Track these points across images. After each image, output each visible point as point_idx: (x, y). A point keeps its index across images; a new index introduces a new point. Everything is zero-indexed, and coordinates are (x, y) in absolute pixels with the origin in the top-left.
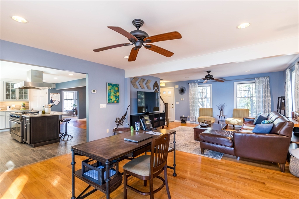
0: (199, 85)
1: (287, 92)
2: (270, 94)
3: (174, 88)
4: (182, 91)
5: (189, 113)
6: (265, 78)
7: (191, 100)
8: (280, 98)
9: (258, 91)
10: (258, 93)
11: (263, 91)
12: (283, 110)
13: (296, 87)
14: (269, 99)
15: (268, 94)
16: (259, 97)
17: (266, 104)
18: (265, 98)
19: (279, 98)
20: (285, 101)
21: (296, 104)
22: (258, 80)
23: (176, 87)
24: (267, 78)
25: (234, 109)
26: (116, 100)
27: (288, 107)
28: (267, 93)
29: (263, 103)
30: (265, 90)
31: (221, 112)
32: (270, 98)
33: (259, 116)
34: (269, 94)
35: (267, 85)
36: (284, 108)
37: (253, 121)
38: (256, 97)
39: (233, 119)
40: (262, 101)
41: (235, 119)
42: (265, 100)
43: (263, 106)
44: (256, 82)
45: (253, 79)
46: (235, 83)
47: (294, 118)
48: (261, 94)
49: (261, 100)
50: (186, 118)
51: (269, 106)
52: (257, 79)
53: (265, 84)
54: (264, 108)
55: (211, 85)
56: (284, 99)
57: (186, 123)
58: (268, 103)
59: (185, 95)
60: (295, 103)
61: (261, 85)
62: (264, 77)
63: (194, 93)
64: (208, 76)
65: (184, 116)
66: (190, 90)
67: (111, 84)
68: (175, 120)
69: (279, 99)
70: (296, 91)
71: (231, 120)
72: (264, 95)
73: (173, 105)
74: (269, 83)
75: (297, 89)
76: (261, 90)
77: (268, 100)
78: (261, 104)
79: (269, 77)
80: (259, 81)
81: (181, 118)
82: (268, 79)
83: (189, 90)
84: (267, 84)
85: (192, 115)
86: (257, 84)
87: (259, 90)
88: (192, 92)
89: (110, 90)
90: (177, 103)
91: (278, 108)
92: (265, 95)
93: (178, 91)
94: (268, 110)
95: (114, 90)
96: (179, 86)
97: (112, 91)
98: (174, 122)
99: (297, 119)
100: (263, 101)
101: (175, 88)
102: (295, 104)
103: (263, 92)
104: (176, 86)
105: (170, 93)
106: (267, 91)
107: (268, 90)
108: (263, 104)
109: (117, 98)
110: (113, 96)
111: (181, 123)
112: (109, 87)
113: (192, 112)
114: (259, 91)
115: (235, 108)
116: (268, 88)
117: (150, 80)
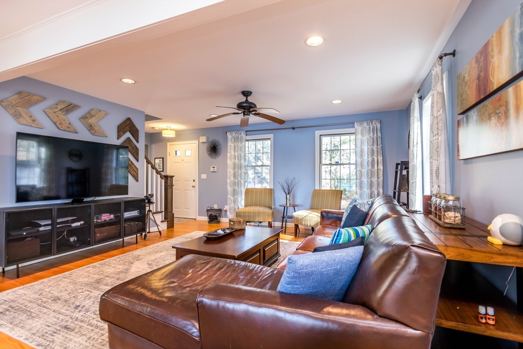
0: (248, 138)
1: (413, 149)
2: (382, 158)
3: (197, 141)
4: (214, 149)
5: (227, 199)
6: (372, 124)
7: (230, 170)
8: (399, 166)
9: (359, 151)
10: (359, 156)
11: (370, 151)
12: (404, 191)
13: (435, 126)
14: (379, 168)
15: (377, 157)
16: (362, 164)
17: (375, 180)
18: (373, 166)
19: (397, 165)
20: (408, 172)
21: (434, 175)
22: (361, 128)
23: (201, 141)
24: (377, 123)
25: (315, 190)
27: (414, 184)
28: (376, 154)
29: (369, 177)
30: (373, 150)
31: (287, 197)
32: (381, 167)
33: (352, 206)
34: (379, 157)
35: (377, 138)
36: (407, 187)
37: (340, 219)
38: (356, 164)
39: (310, 212)
40: (368, 173)
41: (314, 213)
42: (373, 170)
43: (370, 182)
44: (356, 131)
45: (352, 125)
46: (318, 133)
47: (431, 214)
48: (366, 157)
49: (365, 171)
50: (220, 210)
51: (380, 184)
52: (359, 124)
53: (372, 136)
54: (370, 188)
55: (271, 136)
56: (407, 168)
57: (219, 222)
58: (378, 178)
59: (220, 159)
60: (431, 171)
61: (366, 138)
62: (372, 121)
63: (237, 155)
64: (245, 105)
65: (216, 207)
66: (229, 147)
68: (199, 215)
69: (397, 168)
70: (435, 138)
71: (307, 214)
72: (370, 159)
73: (194, 181)
74: (379, 134)
75: (435, 132)
76: (366, 148)
77: (378, 170)
78: (365, 180)
79: (381, 121)
80: (362, 130)
81: (208, 211)
82: (379, 126)
83: (227, 146)
84: (376, 135)
85: (232, 205)
86: (359, 136)
87: (361, 149)
88: (233, 153)
90: (204, 176)
91: (395, 189)
92: (373, 161)
93: (205, 148)
94: (378, 191)
96: (208, 138)
98: (195, 219)
99: (440, 219)
100: (369, 171)
101: (199, 141)
102: (431, 174)
103: (369, 153)
104: (201, 138)
105: (188, 153)
106: (376, 152)
107: (379, 149)
108: (369, 180)
111: (209, 222)
113: (232, 198)
114: (361, 151)
115: (317, 188)
116: (377, 145)
117: (100, 111)
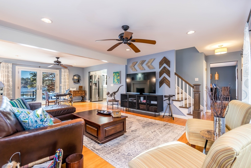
26: (117, 82)
67: (115, 72)
89: (114, 76)
95: (117, 75)
97: (115, 76)
109: (118, 81)
110: (116, 79)
112: (114, 74)
117: (152, 59)
